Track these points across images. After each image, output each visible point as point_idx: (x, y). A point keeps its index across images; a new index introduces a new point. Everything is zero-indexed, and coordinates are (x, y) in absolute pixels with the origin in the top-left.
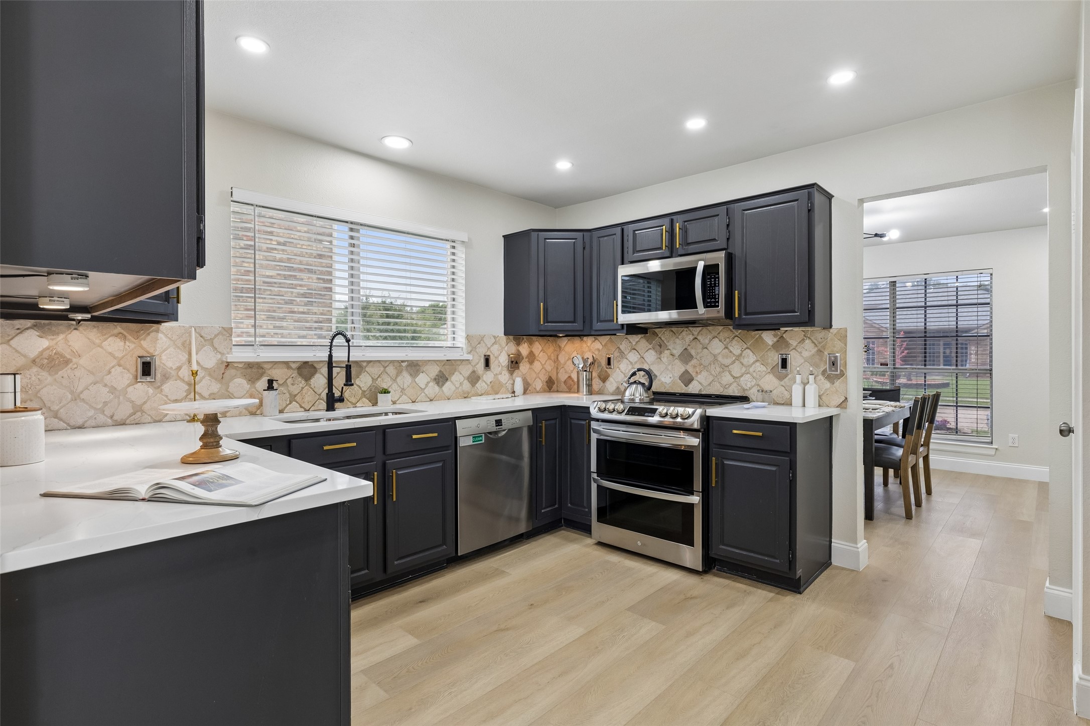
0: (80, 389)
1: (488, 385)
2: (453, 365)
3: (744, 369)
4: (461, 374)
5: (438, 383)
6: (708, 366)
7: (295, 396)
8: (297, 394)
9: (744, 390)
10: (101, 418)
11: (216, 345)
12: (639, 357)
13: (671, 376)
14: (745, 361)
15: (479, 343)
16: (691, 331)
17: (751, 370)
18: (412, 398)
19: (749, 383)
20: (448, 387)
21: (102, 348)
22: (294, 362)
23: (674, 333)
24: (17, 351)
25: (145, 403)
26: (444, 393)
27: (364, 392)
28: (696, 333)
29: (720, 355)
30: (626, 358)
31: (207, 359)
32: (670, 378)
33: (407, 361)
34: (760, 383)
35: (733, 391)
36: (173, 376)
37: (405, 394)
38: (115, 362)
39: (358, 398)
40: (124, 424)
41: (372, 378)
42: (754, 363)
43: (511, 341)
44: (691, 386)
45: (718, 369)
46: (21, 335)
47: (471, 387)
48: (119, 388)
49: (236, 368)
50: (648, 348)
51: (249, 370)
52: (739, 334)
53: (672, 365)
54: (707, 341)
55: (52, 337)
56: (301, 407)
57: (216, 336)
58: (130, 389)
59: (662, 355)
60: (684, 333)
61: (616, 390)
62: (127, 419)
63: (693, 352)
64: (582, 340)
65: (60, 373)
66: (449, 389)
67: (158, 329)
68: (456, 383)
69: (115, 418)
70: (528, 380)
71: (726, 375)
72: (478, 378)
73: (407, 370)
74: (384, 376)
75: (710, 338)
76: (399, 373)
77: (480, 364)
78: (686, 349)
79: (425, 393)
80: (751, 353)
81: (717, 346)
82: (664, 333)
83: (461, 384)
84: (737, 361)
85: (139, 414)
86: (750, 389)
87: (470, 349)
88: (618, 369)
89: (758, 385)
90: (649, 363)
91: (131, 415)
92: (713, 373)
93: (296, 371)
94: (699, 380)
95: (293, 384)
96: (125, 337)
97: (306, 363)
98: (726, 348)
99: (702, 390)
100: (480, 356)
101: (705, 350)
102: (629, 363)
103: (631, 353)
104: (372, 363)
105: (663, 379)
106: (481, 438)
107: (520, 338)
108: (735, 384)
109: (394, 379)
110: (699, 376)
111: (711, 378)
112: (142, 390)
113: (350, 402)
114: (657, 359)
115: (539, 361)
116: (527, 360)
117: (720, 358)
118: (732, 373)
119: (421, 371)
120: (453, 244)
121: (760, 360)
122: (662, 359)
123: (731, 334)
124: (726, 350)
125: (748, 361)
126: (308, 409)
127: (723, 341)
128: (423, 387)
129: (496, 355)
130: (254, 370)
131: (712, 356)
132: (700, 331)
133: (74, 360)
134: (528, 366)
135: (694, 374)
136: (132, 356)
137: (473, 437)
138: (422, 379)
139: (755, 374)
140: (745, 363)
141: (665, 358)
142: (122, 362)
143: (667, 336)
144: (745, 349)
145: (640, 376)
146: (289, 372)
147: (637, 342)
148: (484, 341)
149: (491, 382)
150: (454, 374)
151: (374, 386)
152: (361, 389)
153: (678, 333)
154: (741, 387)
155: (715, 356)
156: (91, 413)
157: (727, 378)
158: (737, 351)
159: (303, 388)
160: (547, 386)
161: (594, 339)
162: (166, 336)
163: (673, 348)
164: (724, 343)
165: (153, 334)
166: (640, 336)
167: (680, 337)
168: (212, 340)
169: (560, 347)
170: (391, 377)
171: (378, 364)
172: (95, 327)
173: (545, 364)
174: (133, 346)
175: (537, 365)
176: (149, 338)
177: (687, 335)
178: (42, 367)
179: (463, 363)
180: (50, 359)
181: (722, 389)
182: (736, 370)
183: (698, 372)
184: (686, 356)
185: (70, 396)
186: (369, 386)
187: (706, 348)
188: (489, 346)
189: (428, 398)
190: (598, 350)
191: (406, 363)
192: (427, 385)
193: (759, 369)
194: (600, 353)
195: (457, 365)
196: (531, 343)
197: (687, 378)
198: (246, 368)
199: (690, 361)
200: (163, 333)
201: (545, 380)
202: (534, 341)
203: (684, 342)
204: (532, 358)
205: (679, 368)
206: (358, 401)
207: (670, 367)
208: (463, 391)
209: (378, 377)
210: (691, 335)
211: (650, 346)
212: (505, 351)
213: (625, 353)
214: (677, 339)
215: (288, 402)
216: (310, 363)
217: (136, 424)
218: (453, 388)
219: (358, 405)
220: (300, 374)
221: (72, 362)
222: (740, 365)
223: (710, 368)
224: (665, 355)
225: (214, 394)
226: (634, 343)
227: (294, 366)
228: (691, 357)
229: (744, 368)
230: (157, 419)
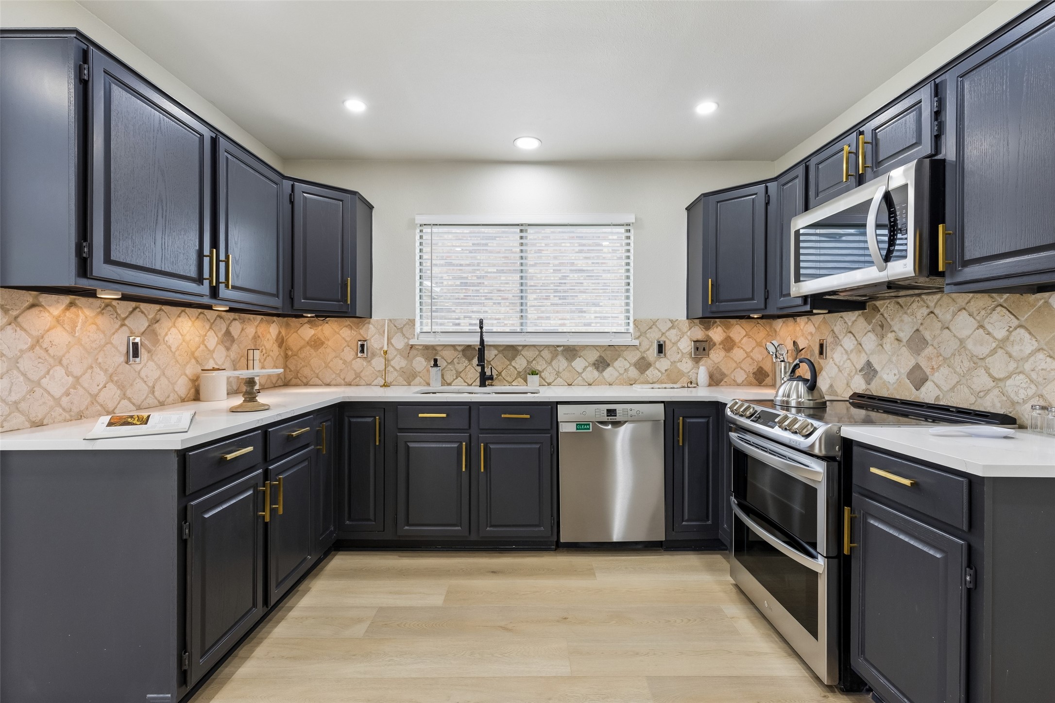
0: (329, 360)
1: (662, 373)
2: (616, 350)
3: (1012, 365)
4: (625, 359)
5: (597, 368)
6: (951, 357)
7: (461, 372)
8: (462, 371)
9: (1013, 403)
10: (339, 380)
11: (405, 333)
12: (856, 342)
13: (896, 372)
14: (1015, 350)
15: (651, 328)
16: (924, 302)
17: (1027, 366)
18: (568, 381)
19: (1022, 391)
20: (609, 373)
21: (339, 334)
22: (459, 345)
23: (901, 305)
24: (301, 337)
25: (362, 371)
26: (604, 379)
27: (519, 373)
28: (932, 304)
29: (970, 340)
30: (841, 345)
31: (399, 342)
32: (895, 375)
33: (563, 346)
34: (1044, 393)
35: (992, 404)
36: (378, 354)
37: (561, 378)
38: (346, 344)
39: (514, 378)
40: (350, 385)
41: (527, 361)
42: (1032, 354)
43: (697, 325)
44: (923, 389)
45: (967, 364)
46: (302, 327)
47: (639, 373)
48: (348, 361)
49: (417, 349)
50: (866, 331)
51: (426, 351)
52: (1006, 300)
53: (898, 356)
54: (948, 316)
55: (316, 328)
56: (465, 382)
57: (404, 325)
58: (354, 362)
59: (884, 340)
60: (915, 305)
61: (829, 388)
62: (352, 381)
63: (927, 335)
64: (796, 322)
65: (319, 350)
66: (611, 375)
67: (370, 321)
68: (619, 369)
69: (346, 380)
70: (723, 370)
71: (979, 374)
72: (649, 365)
73: (563, 354)
74: (539, 359)
75: (953, 312)
76: (554, 356)
77: (651, 350)
78: (918, 330)
79: (582, 377)
80: (1027, 335)
81: (964, 324)
82: (887, 307)
83: (626, 370)
84: (1000, 351)
85: (358, 378)
86: (1025, 402)
87: (638, 334)
88: (831, 360)
89: (1041, 396)
90: (868, 352)
91: (354, 379)
92: (958, 369)
93: (461, 353)
94: (935, 380)
95: (458, 363)
96: (352, 327)
97: (469, 346)
98: (982, 326)
99: (941, 397)
100: (652, 342)
101: (947, 331)
102: (844, 352)
103: (846, 338)
104: (526, 348)
105: (885, 377)
106: (588, 427)
107: (710, 322)
108: (996, 392)
109: (549, 362)
110: (936, 374)
111: (955, 379)
112: (359, 363)
113: (506, 381)
114: (877, 346)
115: (742, 348)
116: (721, 346)
117: (970, 345)
118: (991, 371)
119: (579, 355)
120: (628, 228)
121: (1045, 347)
122: (884, 346)
123: (990, 302)
124: (981, 331)
125: (1021, 350)
126: (470, 384)
127: (975, 314)
128: (580, 371)
129: (673, 341)
130: (430, 351)
131: (957, 340)
132: (939, 300)
133: (326, 342)
134: (722, 353)
135: (928, 371)
136: (355, 340)
137: (577, 425)
138: (579, 364)
139: (1034, 376)
140: (1014, 354)
141: (888, 345)
142: (350, 344)
143: (891, 312)
144: (1015, 329)
145: (856, 371)
146: (456, 353)
147: (853, 322)
148: (656, 326)
149: (666, 370)
150: (617, 359)
151: (529, 368)
152: (517, 370)
153: (906, 305)
154: (1008, 397)
155: (962, 341)
156: (334, 376)
157: (981, 380)
158: (1000, 334)
159: (466, 367)
160: (755, 378)
161: (807, 320)
162: (374, 327)
163: (900, 330)
164: (978, 318)
165: (366, 325)
166: (857, 313)
167: (908, 311)
168: (402, 328)
169: (776, 331)
170: (546, 361)
171: (533, 348)
172: (336, 321)
173: (752, 351)
174: (355, 333)
175: (738, 354)
176: (364, 328)
177: (919, 307)
178: (311, 346)
179: (629, 349)
180: (315, 341)
181: (972, 399)
182: (999, 365)
183: (935, 367)
184: (917, 342)
185: (324, 365)
186: (524, 367)
187: (948, 328)
188: (664, 331)
189: (586, 382)
190: (811, 334)
191: (562, 347)
192: (584, 370)
193: (1043, 365)
194: (813, 338)
195: (622, 350)
196: (728, 327)
197: (918, 378)
198: (424, 350)
199: (923, 349)
200: (373, 324)
201: (751, 371)
202: (732, 325)
203: (915, 320)
204: (729, 345)
205: (907, 361)
206: (514, 381)
207: (894, 359)
208: (628, 378)
209: (533, 360)
210: (925, 308)
211: (870, 327)
212: (688, 336)
213: (840, 338)
214: (905, 316)
215: (455, 377)
216: (472, 347)
217: (357, 385)
218: (616, 374)
219: (513, 384)
220: (464, 355)
221: (325, 343)
222: (1006, 357)
223: (953, 361)
224: (888, 340)
225: (403, 368)
226: (850, 324)
227: (459, 348)
228: (925, 342)
229: (1012, 362)
230: (368, 383)
